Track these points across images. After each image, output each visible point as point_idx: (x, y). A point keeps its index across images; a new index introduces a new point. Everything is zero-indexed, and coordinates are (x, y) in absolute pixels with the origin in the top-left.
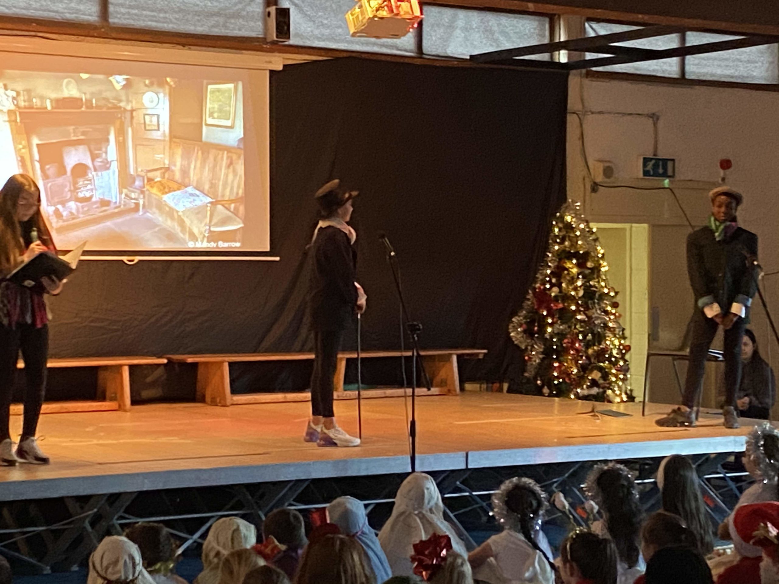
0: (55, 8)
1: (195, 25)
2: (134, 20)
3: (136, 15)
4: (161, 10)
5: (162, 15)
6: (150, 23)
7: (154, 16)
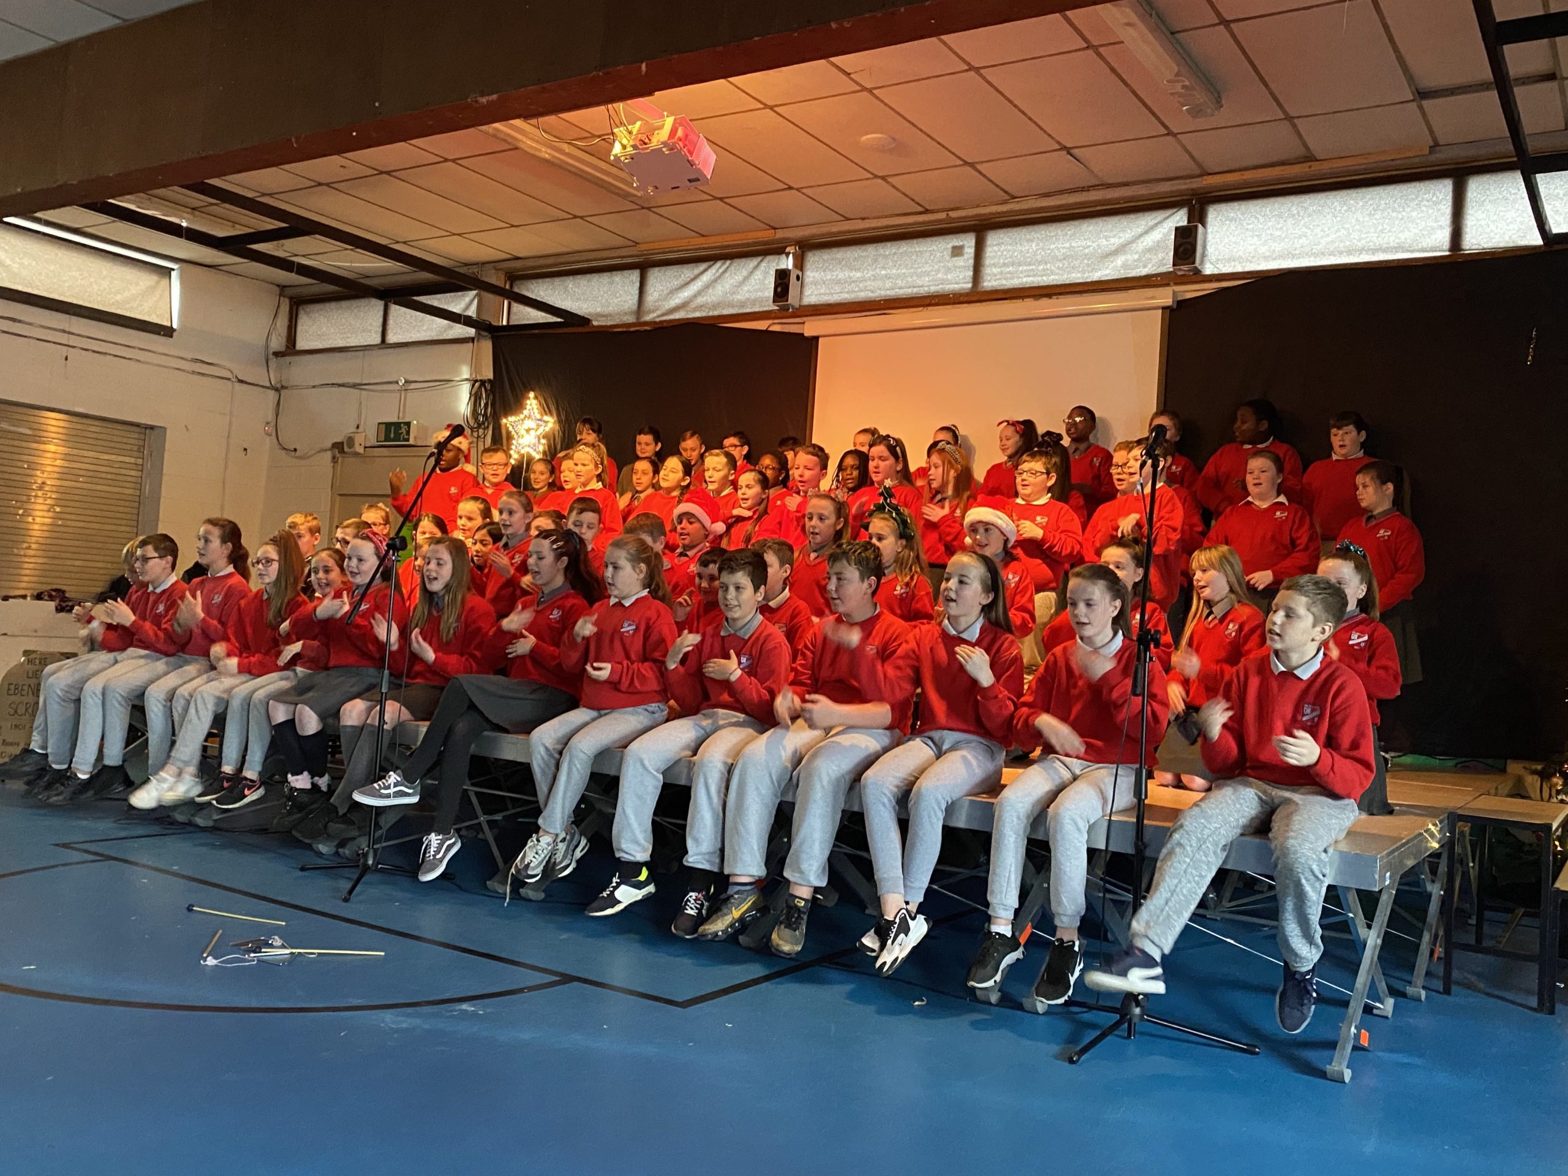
0: (920, 283)
1: (1083, 272)
2: (1006, 279)
3: (1009, 273)
4: (1040, 263)
5: (1041, 267)
6: (1025, 280)
7: (1032, 270)
